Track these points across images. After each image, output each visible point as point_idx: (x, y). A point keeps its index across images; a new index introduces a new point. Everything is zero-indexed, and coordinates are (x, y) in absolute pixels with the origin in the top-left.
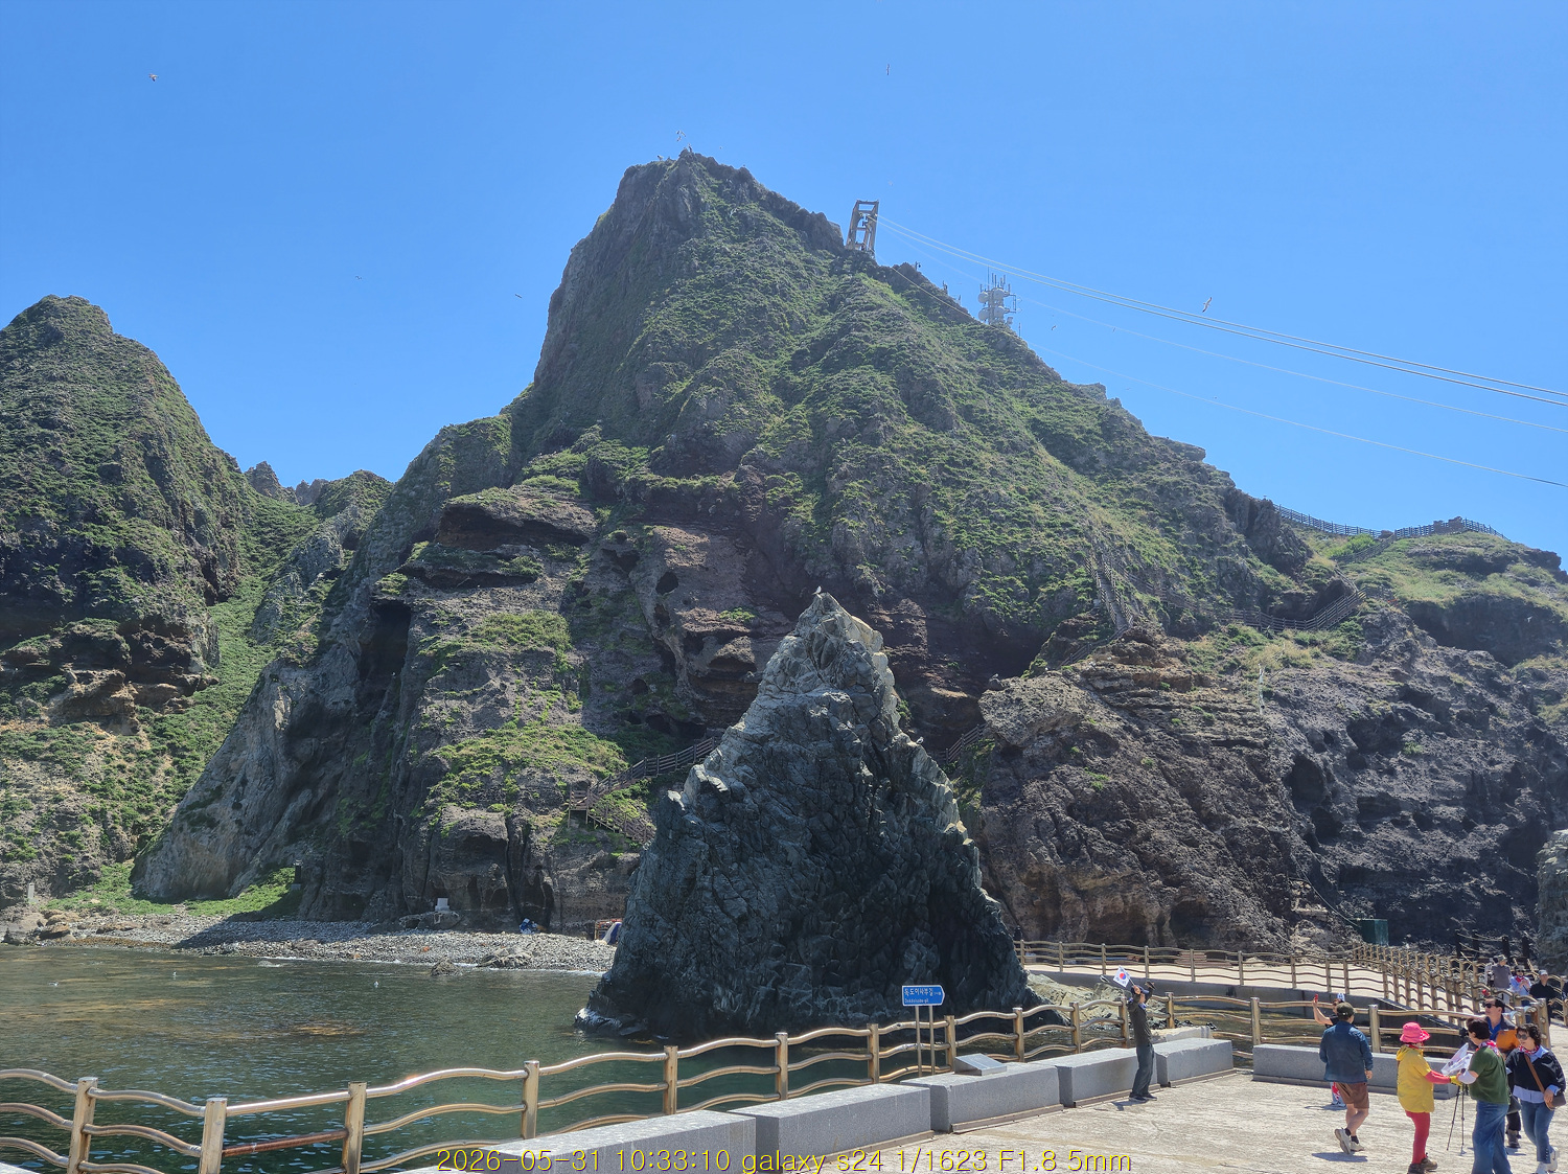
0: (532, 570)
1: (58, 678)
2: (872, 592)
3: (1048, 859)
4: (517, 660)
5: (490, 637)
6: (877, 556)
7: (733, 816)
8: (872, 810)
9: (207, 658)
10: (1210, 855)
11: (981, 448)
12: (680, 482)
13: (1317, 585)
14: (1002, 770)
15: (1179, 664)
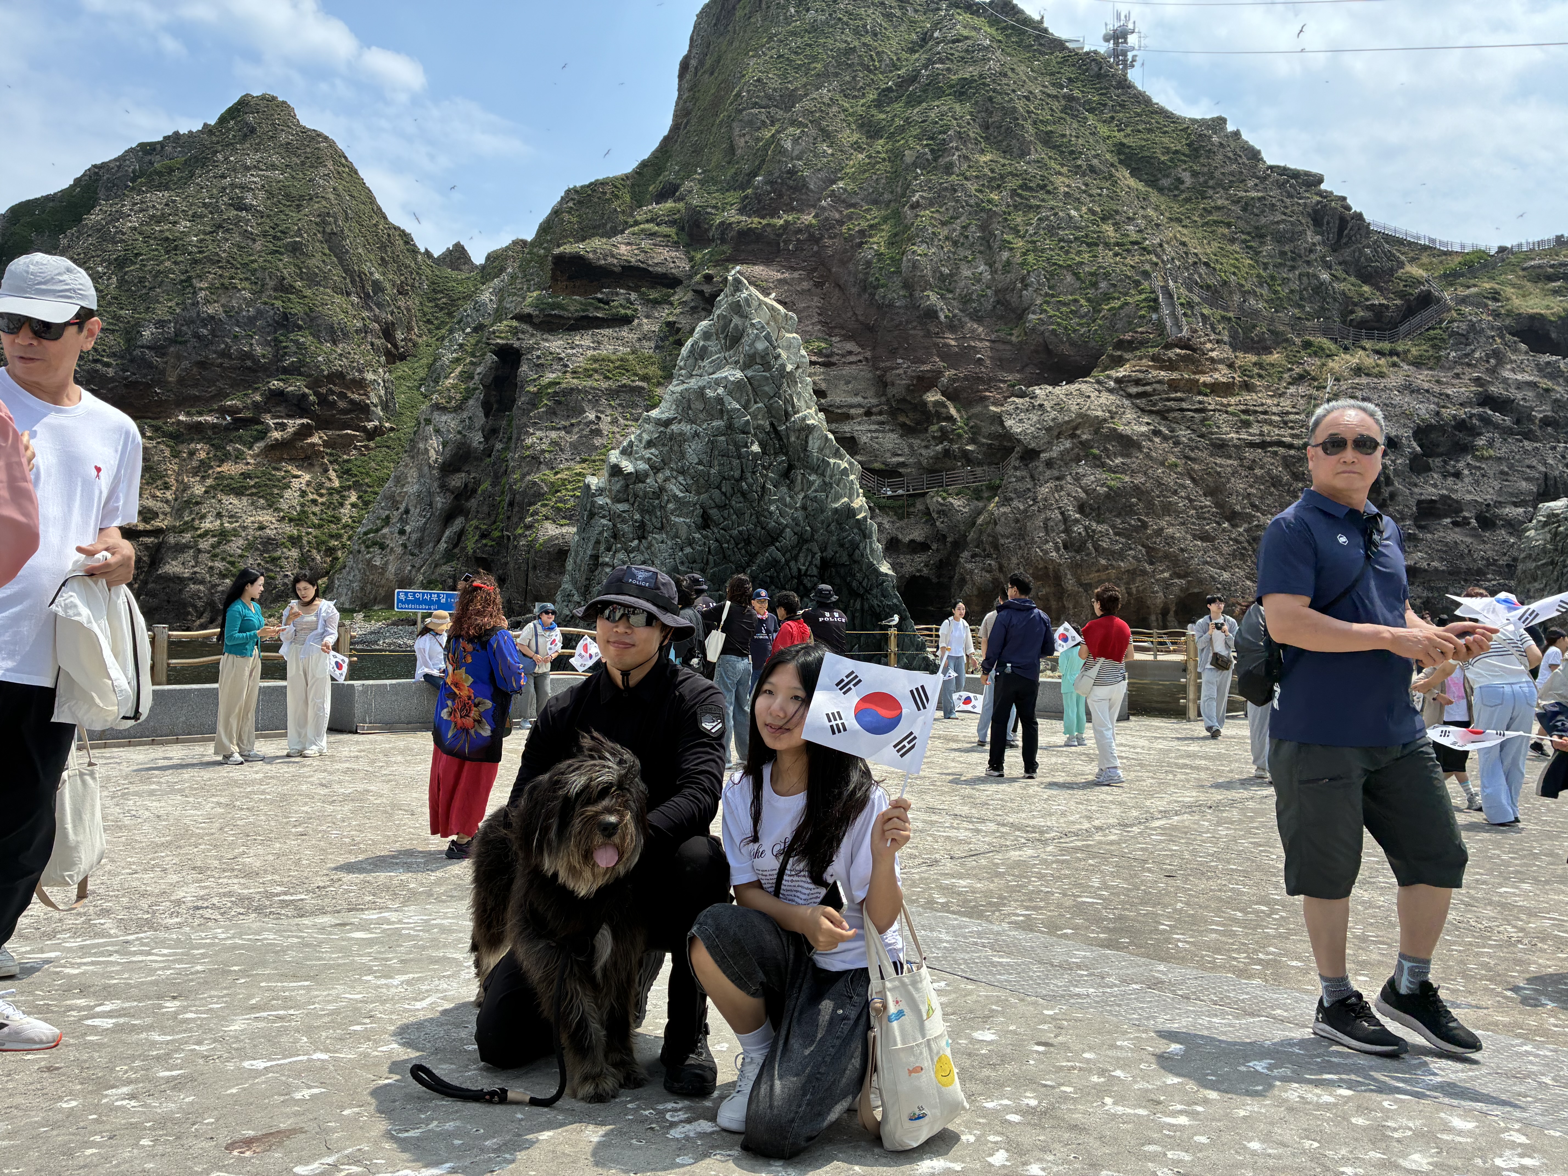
0: (629, 312)
1: (259, 427)
2: (938, 318)
3: (1054, 554)
4: (612, 393)
5: (588, 374)
6: (946, 284)
7: (636, 496)
8: (763, 487)
9: (385, 407)
10: (1226, 549)
11: (1060, 173)
12: (764, 222)
13: (1402, 295)
14: (1018, 473)
15: (1225, 370)
